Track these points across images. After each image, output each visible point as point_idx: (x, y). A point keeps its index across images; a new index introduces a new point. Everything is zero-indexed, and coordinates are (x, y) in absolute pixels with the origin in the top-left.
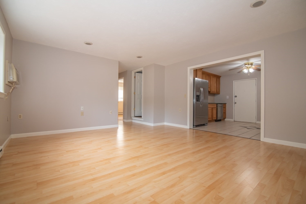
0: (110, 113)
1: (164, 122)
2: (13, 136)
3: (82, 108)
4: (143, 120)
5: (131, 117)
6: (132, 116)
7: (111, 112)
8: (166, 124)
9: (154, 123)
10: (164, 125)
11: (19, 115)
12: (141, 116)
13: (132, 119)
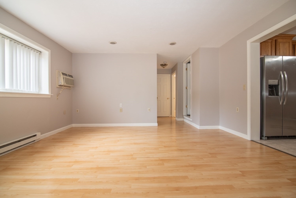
0: (148, 111)
1: (218, 125)
2: (74, 125)
3: (121, 105)
4: (191, 120)
5: (183, 116)
6: (184, 114)
7: (149, 109)
8: (221, 128)
9: (200, 126)
10: (219, 129)
11: (77, 110)
12: (190, 115)
13: (184, 118)
